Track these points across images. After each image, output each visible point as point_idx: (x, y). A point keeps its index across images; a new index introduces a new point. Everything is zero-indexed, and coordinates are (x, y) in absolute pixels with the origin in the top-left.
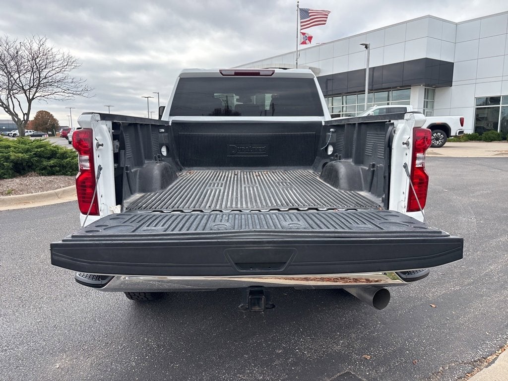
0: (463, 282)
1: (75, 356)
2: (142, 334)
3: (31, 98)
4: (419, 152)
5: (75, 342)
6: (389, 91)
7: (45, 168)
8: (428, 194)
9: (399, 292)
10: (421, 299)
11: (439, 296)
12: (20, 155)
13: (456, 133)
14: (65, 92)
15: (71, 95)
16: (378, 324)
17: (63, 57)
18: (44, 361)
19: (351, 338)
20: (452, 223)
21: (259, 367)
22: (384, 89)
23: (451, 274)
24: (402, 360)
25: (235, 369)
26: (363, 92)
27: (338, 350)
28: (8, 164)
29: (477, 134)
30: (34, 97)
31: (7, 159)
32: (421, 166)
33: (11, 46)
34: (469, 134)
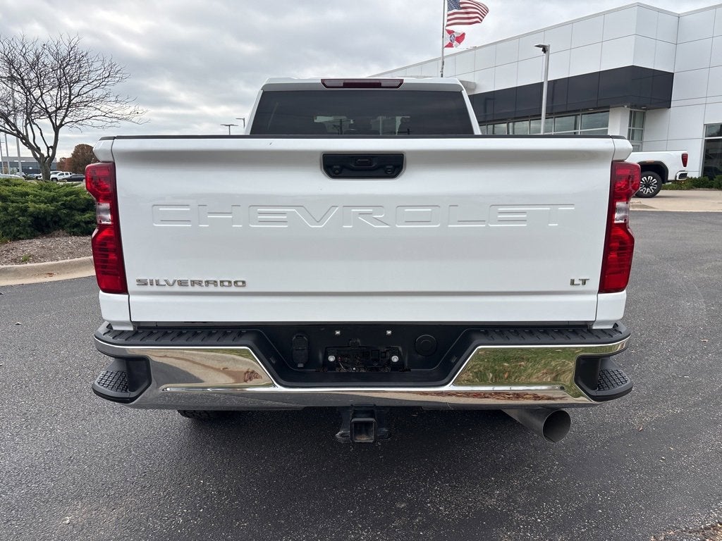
0: (686, 401)
1: (95, 506)
2: (196, 473)
3: (58, 124)
4: (620, 199)
5: (97, 483)
6: (576, 115)
7: (77, 225)
8: (632, 266)
9: (588, 415)
10: (622, 427)
11: (650, 423)
12: (42, 206)
13: (676, 176)
14: (107, 115)
15: (114, 120)
16: (554, 465)
17: (103, 65)
18: (50, 513)
19: (512, 487)
20: (669, 310)
21: (368, 531)
22: (569, 112)
23: (668, 388)
24: (591, 524)
25: (332, 532)
26: (538, 117)
27: (491, 505)
28: (25, 219)
29: (707, 178)
30: (63, 123)
31: (24, 211)
32: (623, 222)
33: (30, 48)
34: (695, 178)
